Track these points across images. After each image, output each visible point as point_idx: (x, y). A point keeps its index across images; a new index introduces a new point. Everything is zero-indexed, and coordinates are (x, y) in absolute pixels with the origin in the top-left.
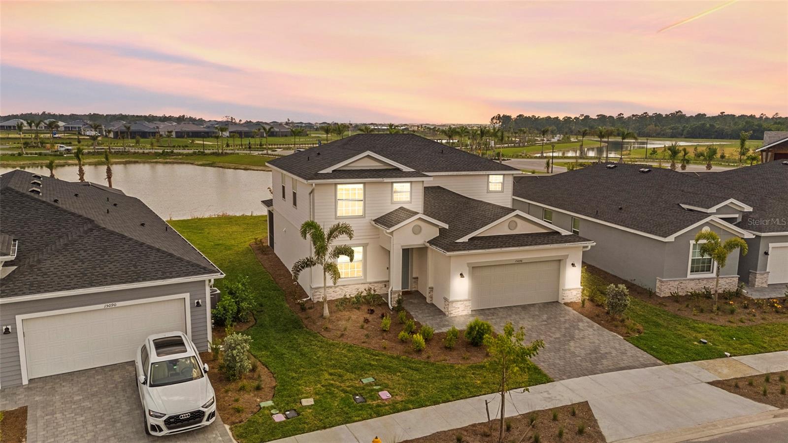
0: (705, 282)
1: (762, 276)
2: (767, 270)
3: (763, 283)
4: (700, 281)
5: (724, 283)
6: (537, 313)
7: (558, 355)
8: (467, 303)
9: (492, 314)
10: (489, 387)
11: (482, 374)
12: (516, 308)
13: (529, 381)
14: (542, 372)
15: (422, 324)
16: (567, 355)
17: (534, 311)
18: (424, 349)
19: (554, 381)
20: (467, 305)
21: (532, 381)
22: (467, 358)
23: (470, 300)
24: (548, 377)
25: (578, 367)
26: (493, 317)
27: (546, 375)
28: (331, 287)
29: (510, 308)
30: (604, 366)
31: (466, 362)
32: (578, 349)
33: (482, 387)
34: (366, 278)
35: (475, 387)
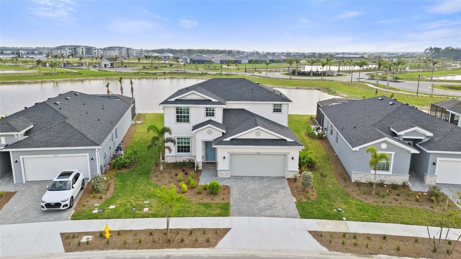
0: (384, 177)
1: (431, 178)
2: (436, 174)
3: (432, 182)
4: (380, 176)
5: (398, 179)
6: (265, 182)
7: (249, 204)
8: (228, 172)
9: (241, 179)
10: (194, 214)
11: (199, 208)
12: (257, 178)
13: (216, 214)
14: (229, 211)
15: (201, 180)
16: (253, 205)
17: (265, 181)
18: (186, 192)
19: (229, 216)
20: (228, 173)
21: (218, 215)
22: (201, 199)
23: (229, 171)
24: (229, 214)
25: (251, 212)
26: (240, 181)
27: (229, 213)
28: (174, 156)
29: (254, 177)
30: (265, 213)
31: (199, 201)
32: (263, 203)
33: (191, 214)
34: (192, 153)
35: (188, 213)
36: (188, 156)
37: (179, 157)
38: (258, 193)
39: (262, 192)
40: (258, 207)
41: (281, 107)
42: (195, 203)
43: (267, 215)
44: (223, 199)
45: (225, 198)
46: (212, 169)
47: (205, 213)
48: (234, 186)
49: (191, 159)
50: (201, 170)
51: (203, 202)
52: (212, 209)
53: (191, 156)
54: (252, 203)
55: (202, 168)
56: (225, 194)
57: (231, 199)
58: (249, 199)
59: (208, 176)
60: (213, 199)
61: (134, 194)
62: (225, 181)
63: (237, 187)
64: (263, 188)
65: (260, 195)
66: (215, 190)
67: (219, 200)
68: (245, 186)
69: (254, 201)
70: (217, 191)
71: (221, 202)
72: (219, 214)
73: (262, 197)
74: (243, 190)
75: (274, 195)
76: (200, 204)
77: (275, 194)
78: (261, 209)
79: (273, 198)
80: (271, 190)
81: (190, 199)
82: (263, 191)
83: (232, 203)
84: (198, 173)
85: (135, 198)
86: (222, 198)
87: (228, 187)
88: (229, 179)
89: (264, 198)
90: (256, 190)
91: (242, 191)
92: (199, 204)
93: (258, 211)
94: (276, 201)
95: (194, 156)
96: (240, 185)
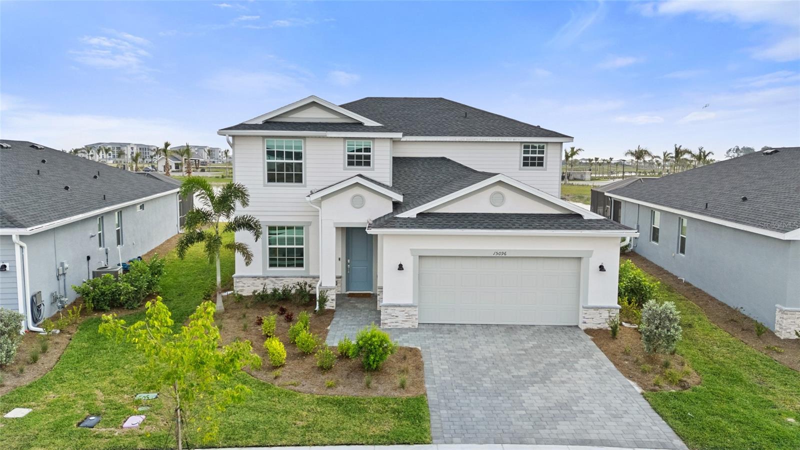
6: (523, 338)
7: (489, 402)
8: (412, 311)
9: (450, 332)
10: (304, 435)
11: (322, 413)
12: (497, 328)
13: (383, 436)
14: (426, 425)
15: (330, 333)
16: (504, 405)
17: (522, 335)
18: (282, 366)
19: (429, 443)
20: (411, 313)
21: (387, 437)
22: (330, 387)
23: (415, 307)
24: (426, 434)
25: (504, 427)
26: (446, 336)
27: (426, 431)
28: (259, 278)
29: (488, 326)
30: (554, 431)
31: (323, 392)
32: (537, 398)
33: (293, 434)
34: (308, 270)
35: (282, 431)
36: (298, 277)
37: (274, 279)
38: (512, 368)
39: (521, 365)
40: (524, 412)
41: (543, 152)
42: (307, 398)
43: (564, 437)
44: (402, 386)
45: (408, 383)
46: (365, 308)
47: (344, 432)
48: (432, 349)
49: (306, 284)
50: (331, 312)
51: (334, 395)
52: (366, 420)
53: (306, 277)
54: (500, 398)
55: (337, 305)
56: (407, 372)
57: (427, 386)
58: (487, 384)
59: (351, 325)
60: (368, 386)
61: (114, 373)
62: (405, 336)
63: (442, 352)
64: (524, 355)
65: (520, 374)
66: (376, 356)
67: (389, 390)
68: (466, 349)
69: (505, 392)
70: (381, 359)
71: (396, 394)
72: (391, 435)
73: (528, 379)
74: (462, 360)
75: (563, 374)
76: (327, 402)
77: (566, 371)
78: (536, 416)
79: (563, 382)
80: (549, 359)
81: (293, 387)
82: (526, 362)
83: (432, 397)
84: (323, 318)
85: (113, 385)
86: (398, 384)
87: (415, 352)
88: (416, 330)
89: (536, 382)
90: (503, 361)
91: (460, 363)
92: (322, 401)
93: (527, 425)
94: (577, 392)
95: (314, 278)
96: (450, 347)
